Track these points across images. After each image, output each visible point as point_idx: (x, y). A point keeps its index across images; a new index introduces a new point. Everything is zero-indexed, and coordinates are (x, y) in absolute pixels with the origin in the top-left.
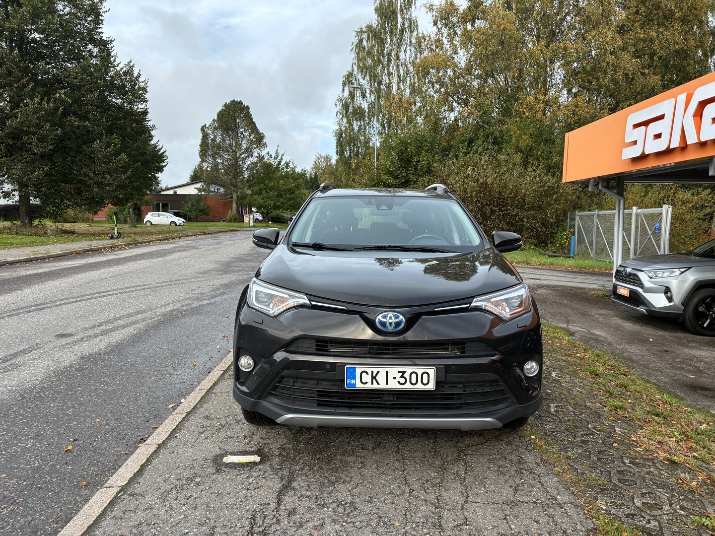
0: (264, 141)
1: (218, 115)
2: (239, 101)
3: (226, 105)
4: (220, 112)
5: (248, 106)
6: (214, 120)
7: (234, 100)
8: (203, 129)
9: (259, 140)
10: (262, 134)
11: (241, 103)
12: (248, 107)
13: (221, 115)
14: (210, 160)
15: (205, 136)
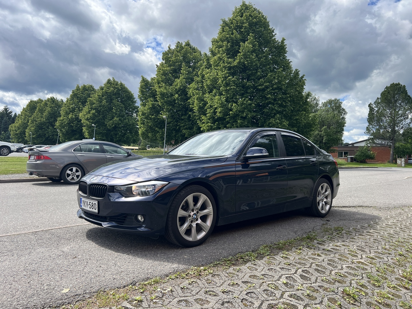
1: (381, 94)
2: (397, 83)
3: (387, 88)
4: (382, 93)
5: (404, 86)
6: (378, 98)
7: (394, 83)
8: (369, 106)
11: (399, 84)
13: (383, 94)
14: (375, 123)
15: (371, 109)
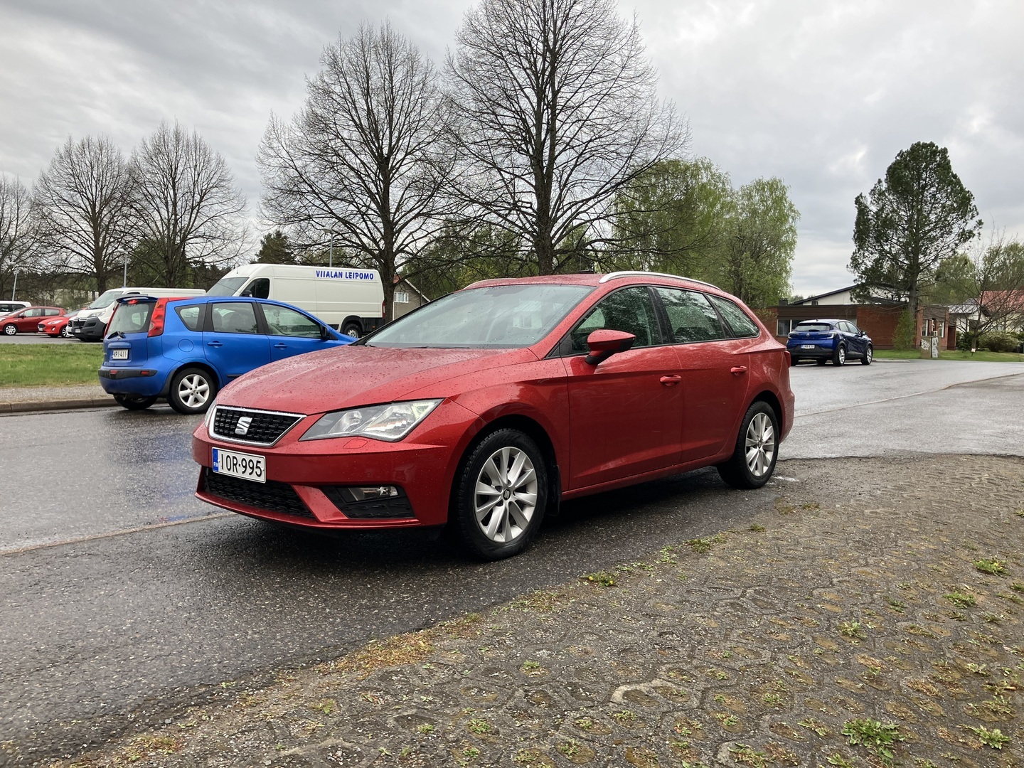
0: (973, 203)
1: (888, 172)
2: (928, 142)
4: (890, 168)
5: (944, 148)
6: (880, 181)
8: (857, 201)
9: (963, 203)
10: (969, 192)
12: (945, 151)
15: (862, 210)
